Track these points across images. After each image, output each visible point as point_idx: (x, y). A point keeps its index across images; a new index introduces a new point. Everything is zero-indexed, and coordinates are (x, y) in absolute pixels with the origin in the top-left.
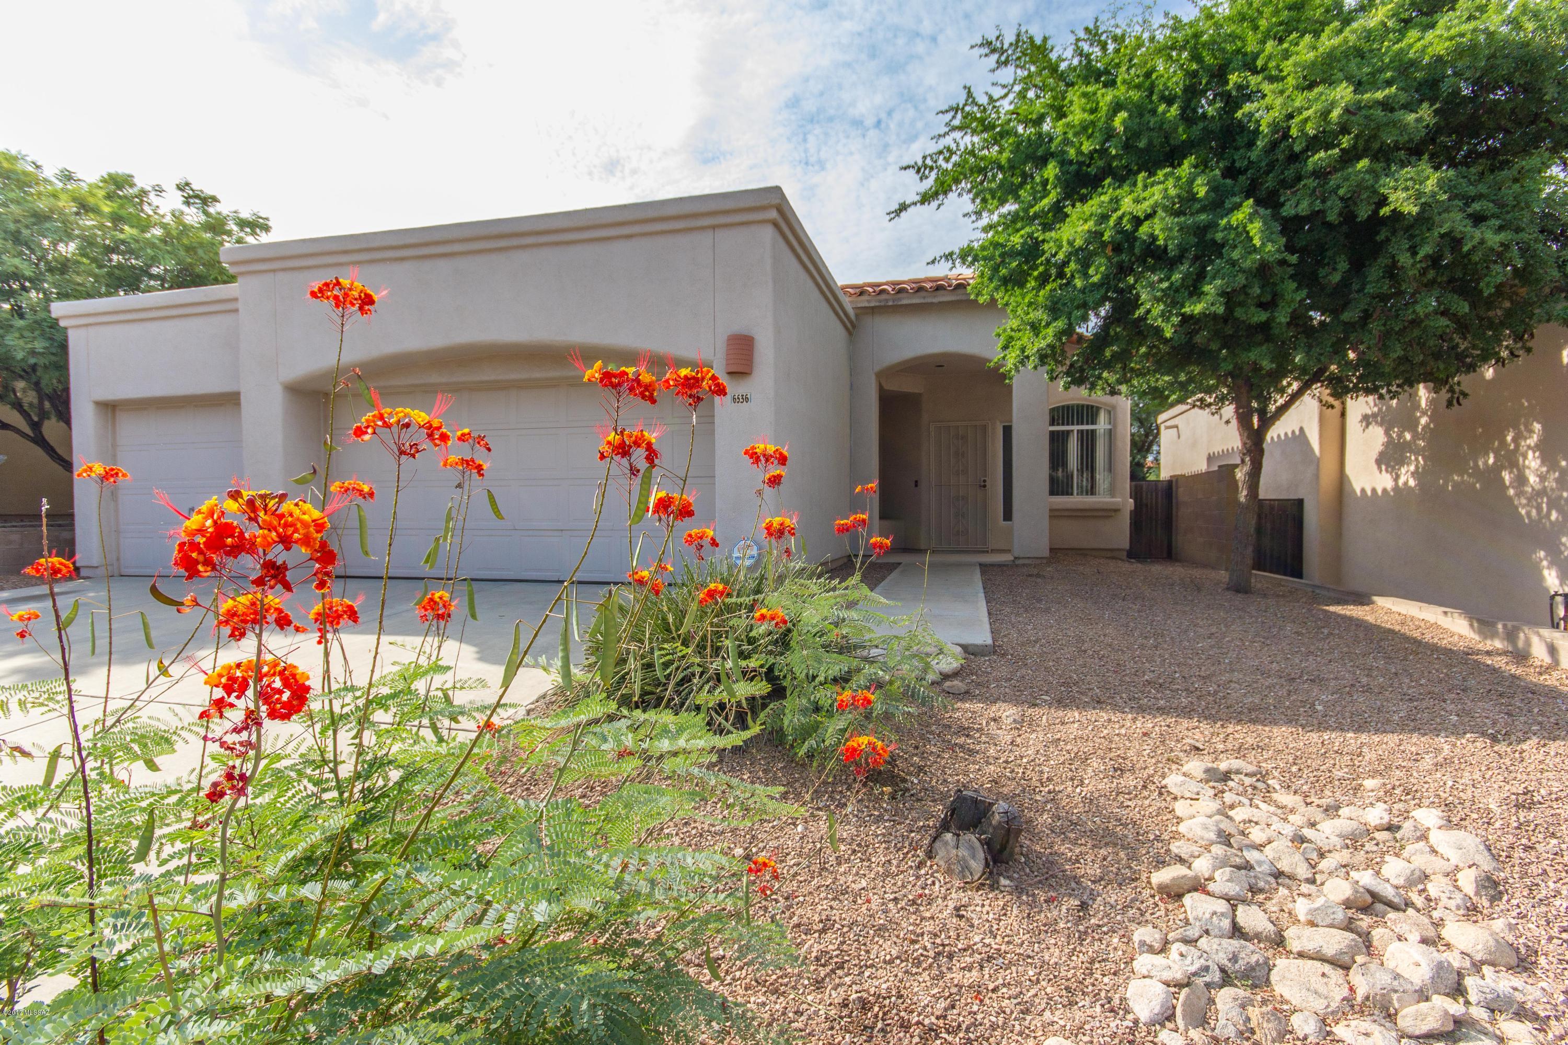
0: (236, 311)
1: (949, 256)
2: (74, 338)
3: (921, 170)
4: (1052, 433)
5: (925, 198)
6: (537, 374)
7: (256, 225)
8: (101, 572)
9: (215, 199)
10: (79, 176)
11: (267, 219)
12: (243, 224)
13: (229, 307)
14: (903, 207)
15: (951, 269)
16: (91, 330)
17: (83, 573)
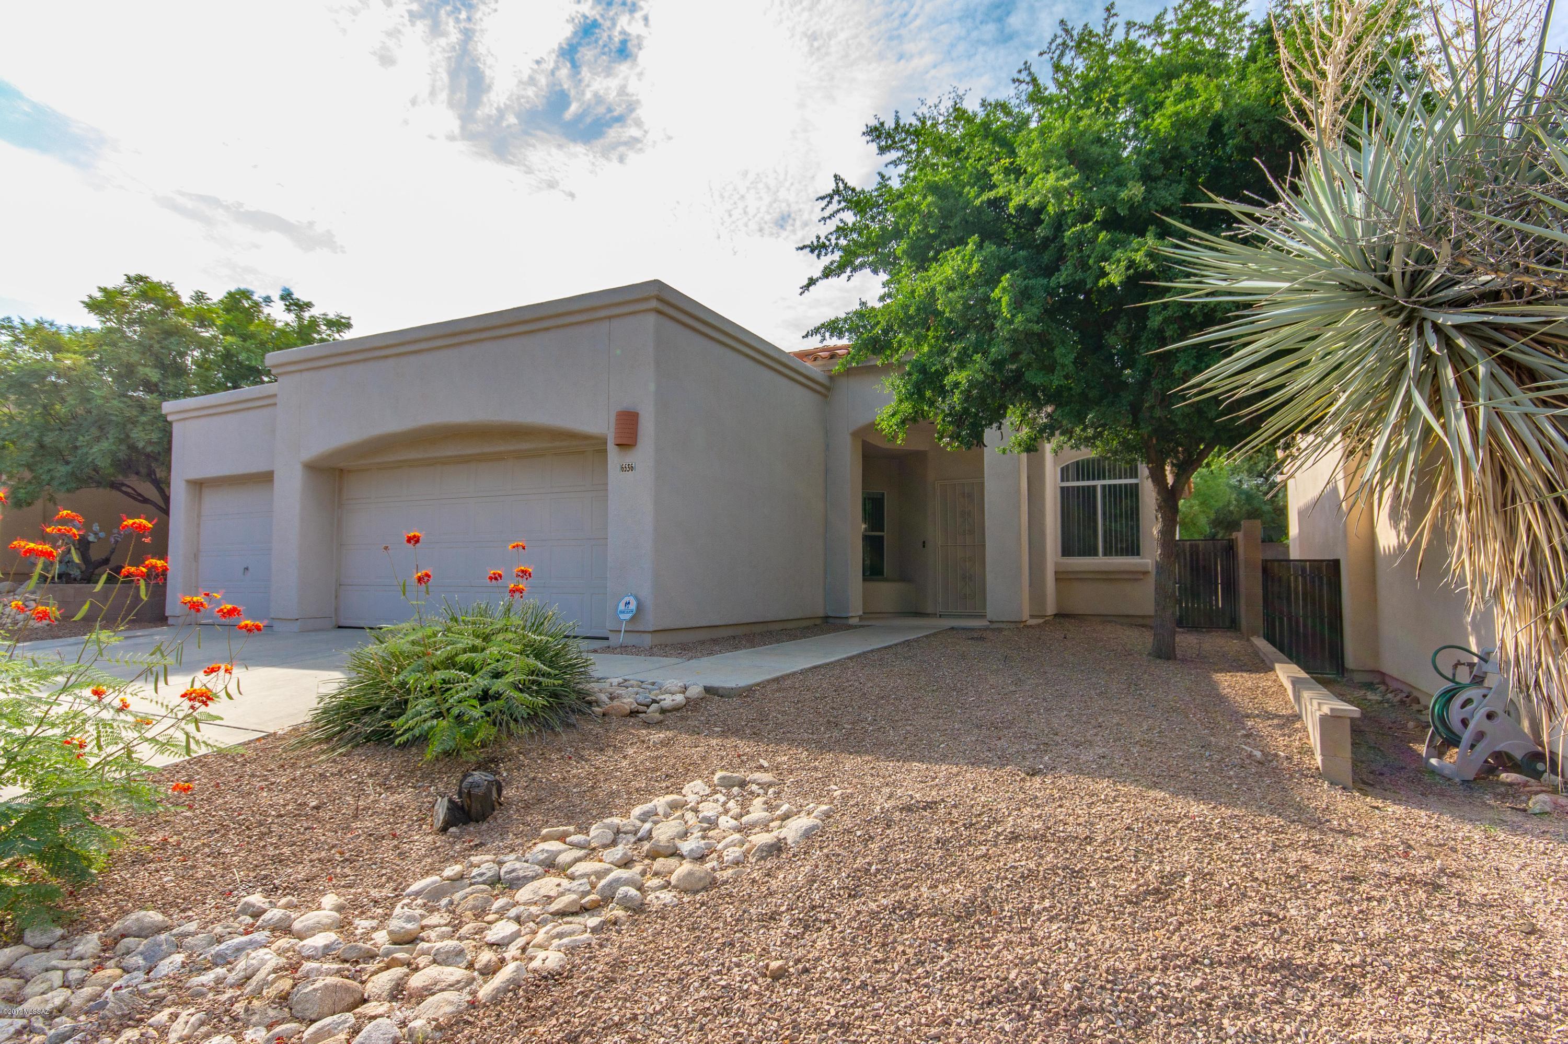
0: (275, 404)
1: (817, 331)
2: (176, 430)
3: (818, 248)
4: (1062, 488)
5: (828, 273)
6: (488, 449)
7: (340, 324)
8: (181, 620)
9: (309, 305)
10: (208, 295)
11: (349, 318)
12: (330, 324)
13: (270, 401)
14: (812, 282)
15: (821, 342)
16: (187, 422)
17: (170, 621)
